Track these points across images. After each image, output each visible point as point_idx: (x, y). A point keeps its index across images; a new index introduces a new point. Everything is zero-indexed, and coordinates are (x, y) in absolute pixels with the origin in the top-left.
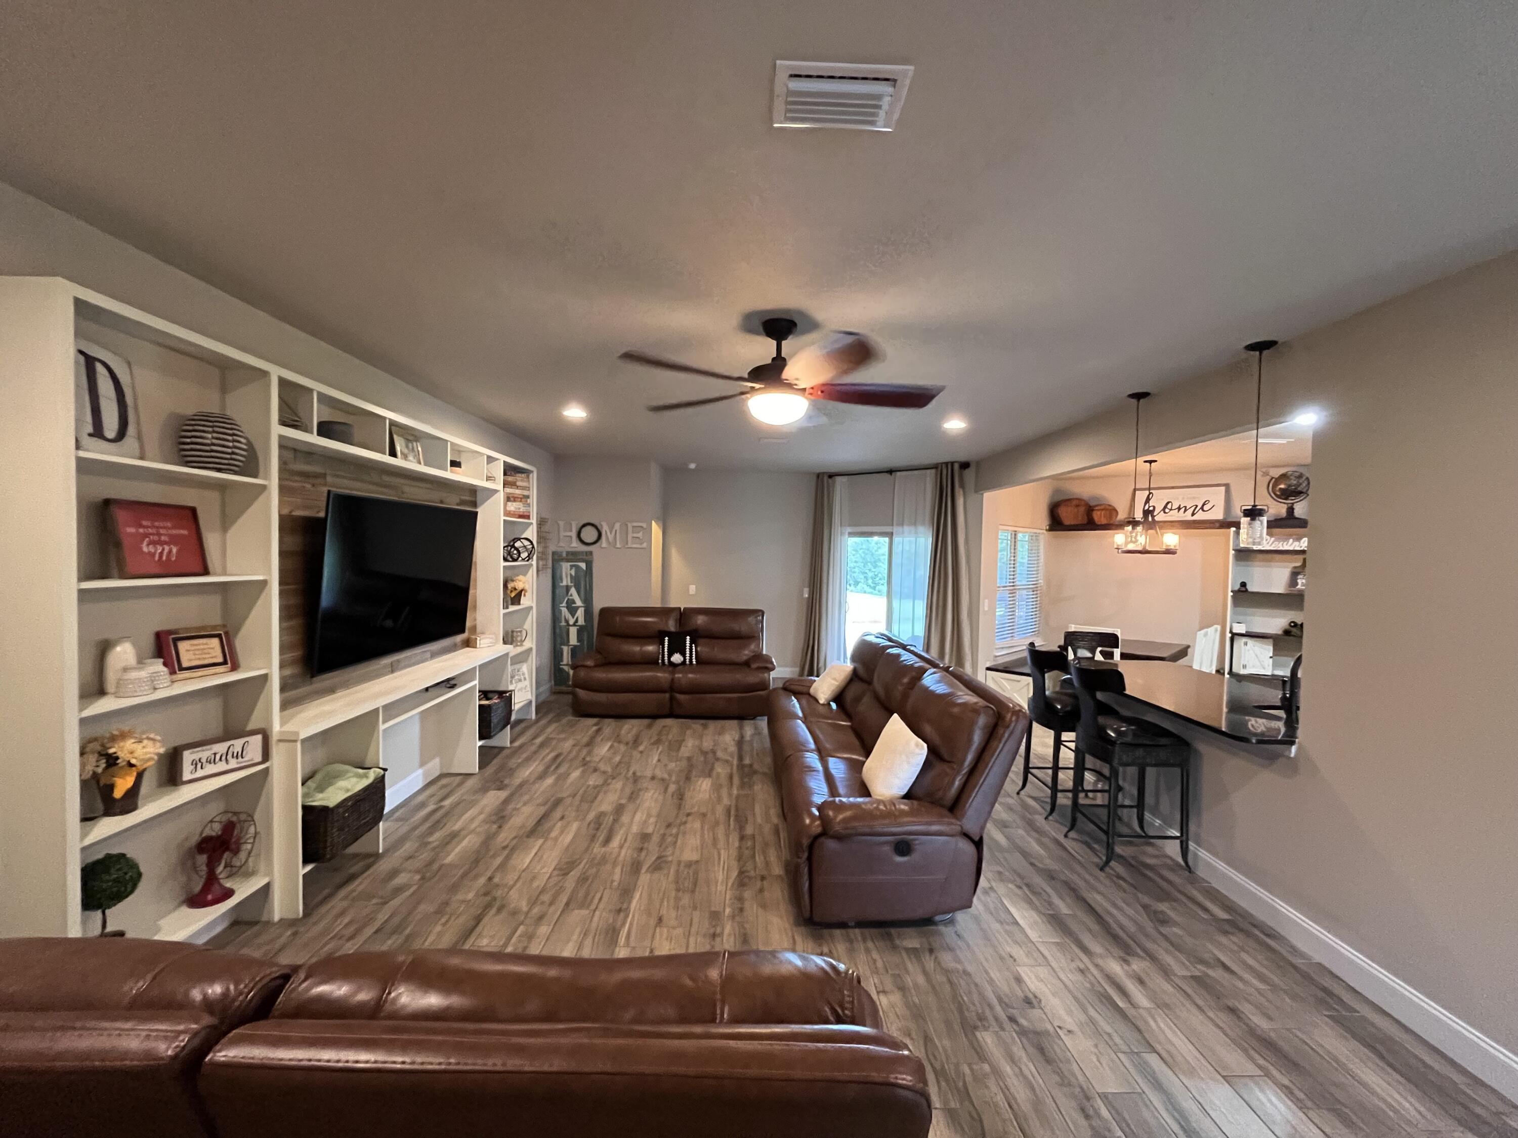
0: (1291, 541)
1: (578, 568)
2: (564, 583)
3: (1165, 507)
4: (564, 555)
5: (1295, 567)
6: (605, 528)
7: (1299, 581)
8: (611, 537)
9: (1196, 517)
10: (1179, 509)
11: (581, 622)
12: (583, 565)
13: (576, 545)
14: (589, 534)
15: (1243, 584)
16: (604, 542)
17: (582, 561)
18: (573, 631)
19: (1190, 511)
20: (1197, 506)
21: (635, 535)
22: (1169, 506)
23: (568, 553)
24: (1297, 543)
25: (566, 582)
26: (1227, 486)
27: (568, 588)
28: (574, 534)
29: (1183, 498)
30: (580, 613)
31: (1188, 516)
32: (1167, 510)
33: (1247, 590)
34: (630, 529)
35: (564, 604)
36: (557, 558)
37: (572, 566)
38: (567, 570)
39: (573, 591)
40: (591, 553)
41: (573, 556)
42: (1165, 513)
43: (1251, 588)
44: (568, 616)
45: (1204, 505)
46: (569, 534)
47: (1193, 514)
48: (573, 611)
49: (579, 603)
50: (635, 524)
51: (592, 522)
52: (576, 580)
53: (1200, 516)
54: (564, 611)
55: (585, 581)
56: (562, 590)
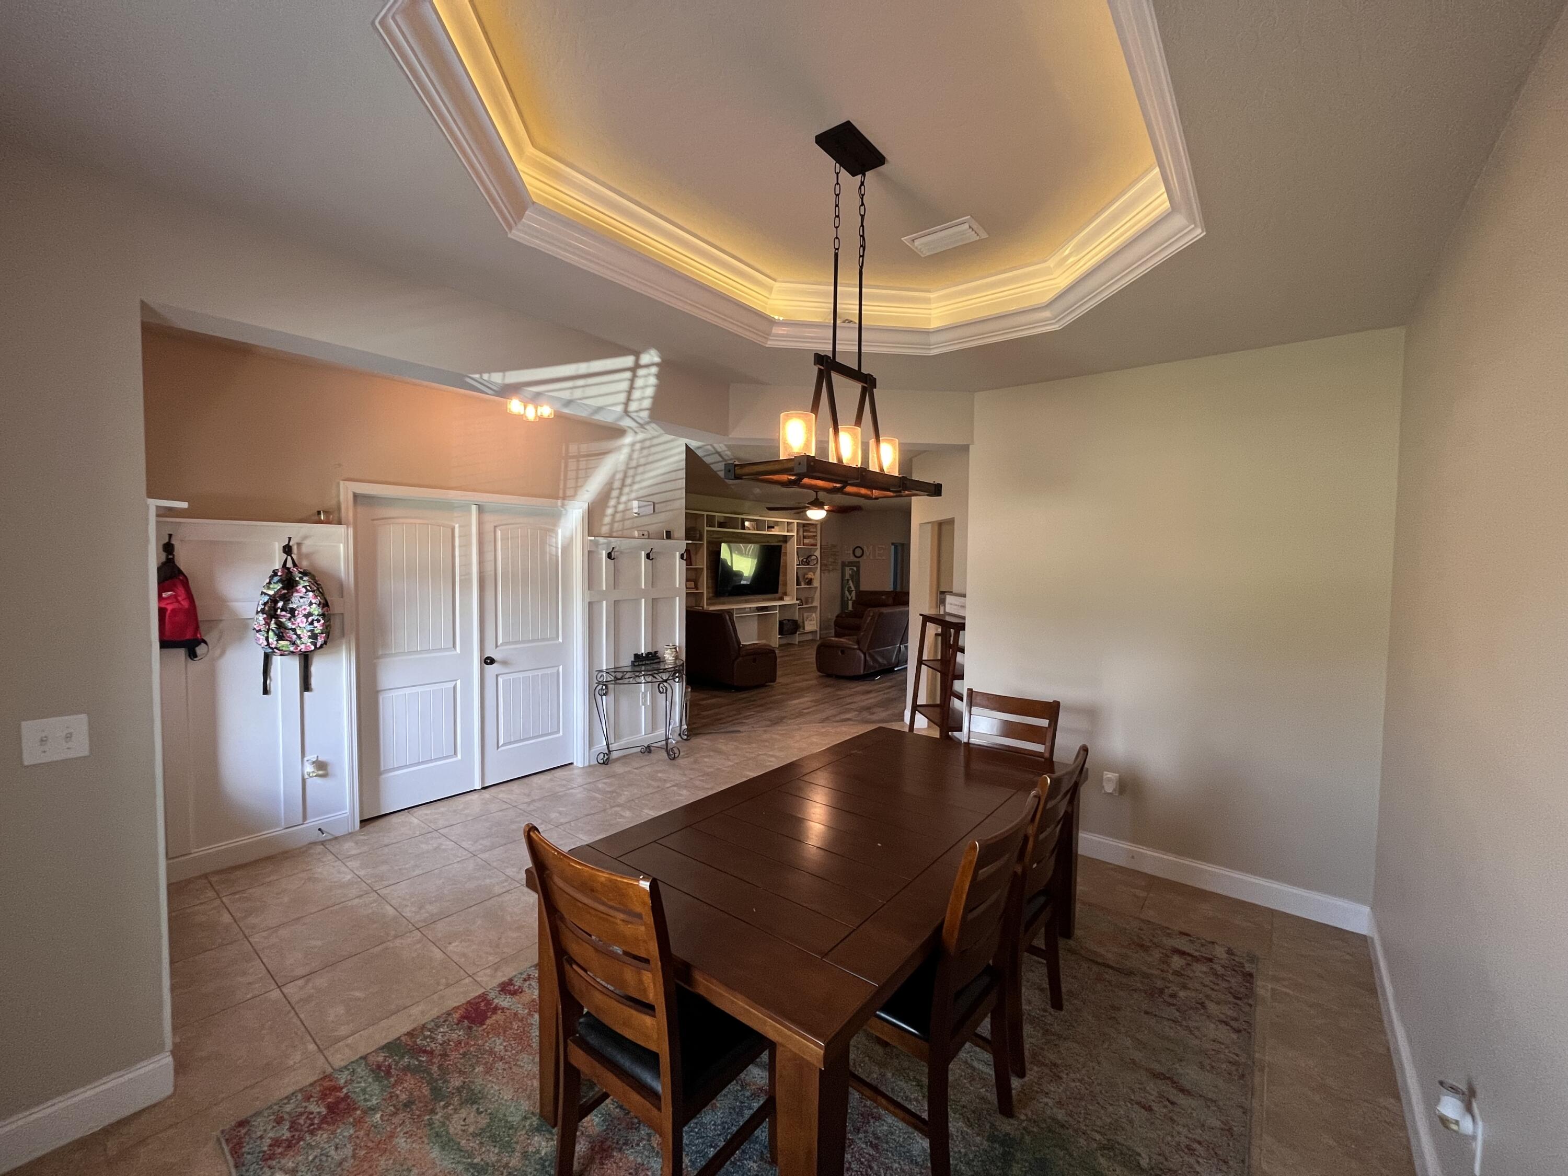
1: (853, 570)
6: (865, 549)
8: (868, 553)
11: (854, 598)
12: (855, 569)
13: (852, 558)
14: (858, 552)
16: (864, 557)
17: (855, 566)
18: (850, 603)
21: (880, 552)
23: (848, 562)
25: (847, 577)
27: (848, 580)
28: (851, 552)
30: (854, 593)
34: (877, 549)
35: (847, 589)
36: (844, 565)
37: (850, 569)
38: (848, 571)
39: (850, 582)
40: (859, 562)
41: (851, 564)
44: (848, 595)
46: (849, 552)
48: (850, 592)
49: (853, 588)
50: (880, 546)
51: (860, 545)
52: (852, 576)
54: (846, 592)
55: (856, 577)
56: (845, 582)
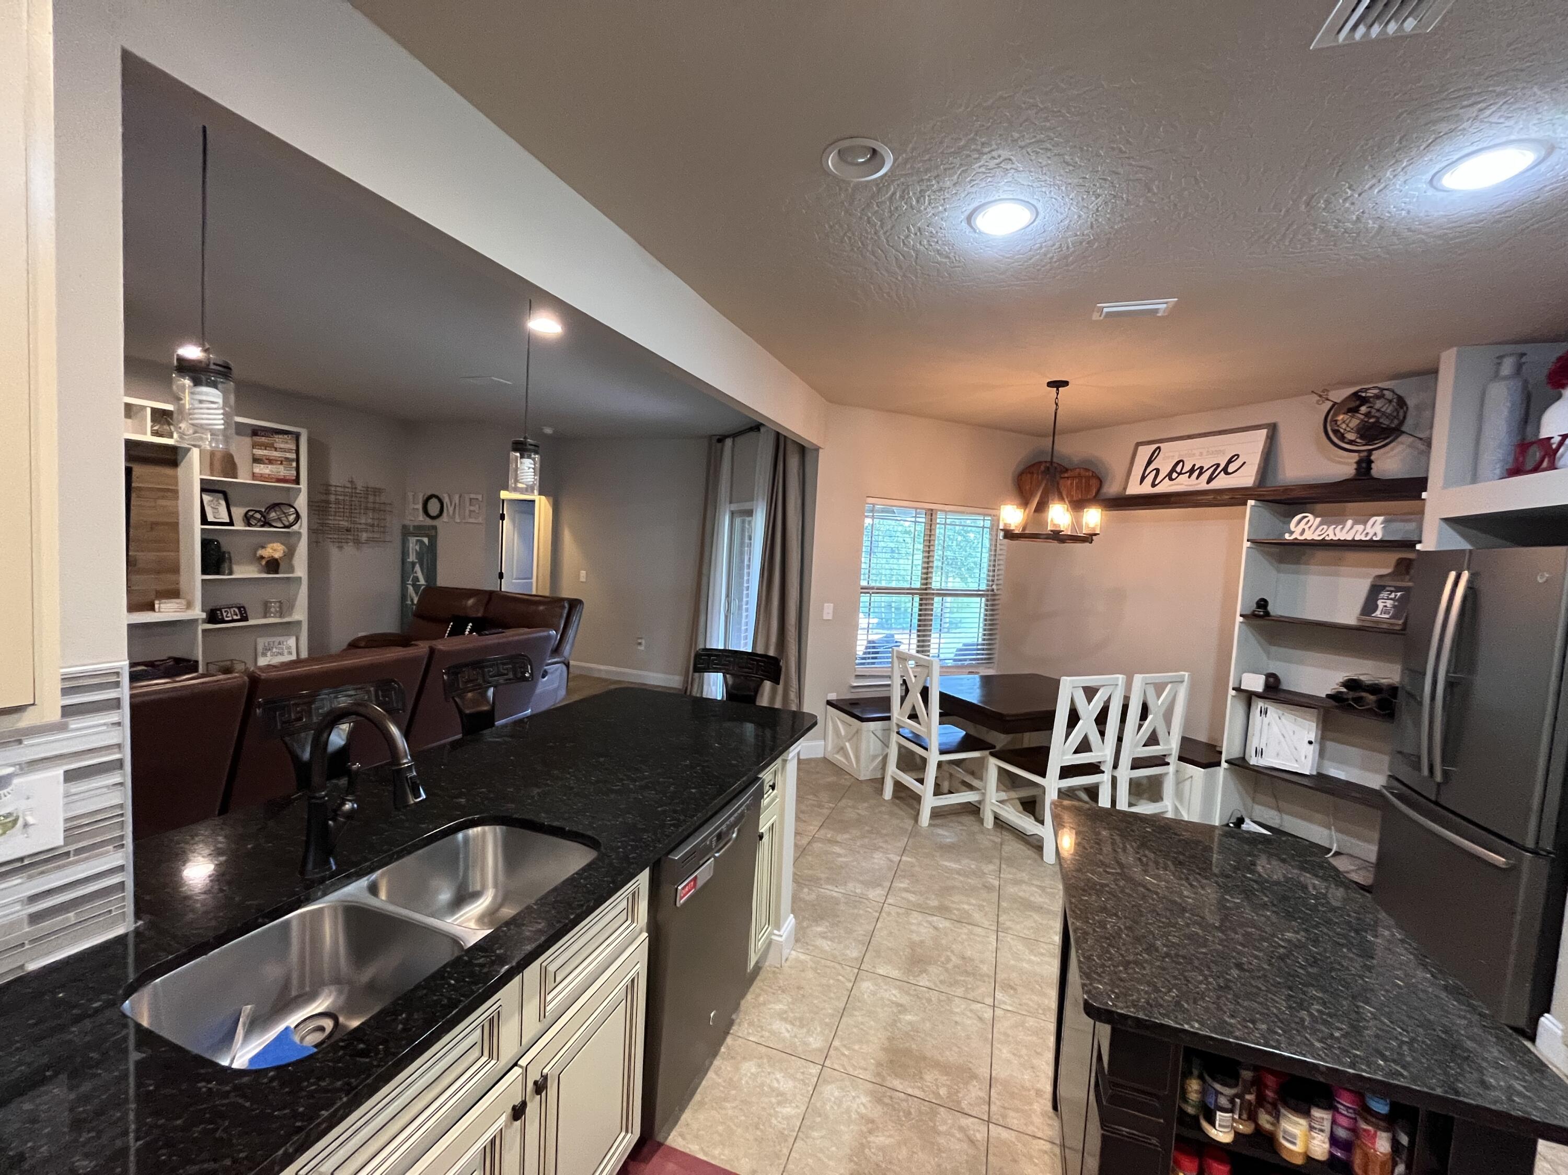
0: (1350, 523)
1: (422, 542)
2: (410, 560)
3: (1173, 470)
4: (411, 529)
5: (1380, 577)
6: (446, 500)
7: (1380, 604)
8: (451, 510)
9: (1215, 485)
10: (1192, 471)
11: (423, 602)
12: (426, 540)
13: (422, 519)
14: (434, 507)
15: (1262, 604)
16: (445, 517)
17: (427, 536)
19: (1206, 476)
20: (1218, 465)
21: (472, 508)
22: (1178, 469)
23: (414, 526)
24: (1360, 527)
25: (412, 558)
26: (1273, 429)
27: (413, 564)
28: (420, 506)
29: (1201, 454)
30: (423, 591)
31: (1201, 484)
32: (1174, 475)
33: (1267, 614)
34: (468, 501)
35: (410, 582)
36: (406, 532)
37: (417, 541)
38: (412, 543)
39: (417, 568)
40: (435, 528)
41: (419, 530)
42: (1171, 479)
43: (1275, 609)
44: (413, 595)
45: (1230, 462)
46: (416, 507)
47: (1208, 482)
48: (417, 589)
49: (422, 581)
50: (472, 496)
51: (436, 493)
52: (420, 555)
53: (1222, 482)
54: (410, 588)
55: (429, 557)
56: (409, 567)
